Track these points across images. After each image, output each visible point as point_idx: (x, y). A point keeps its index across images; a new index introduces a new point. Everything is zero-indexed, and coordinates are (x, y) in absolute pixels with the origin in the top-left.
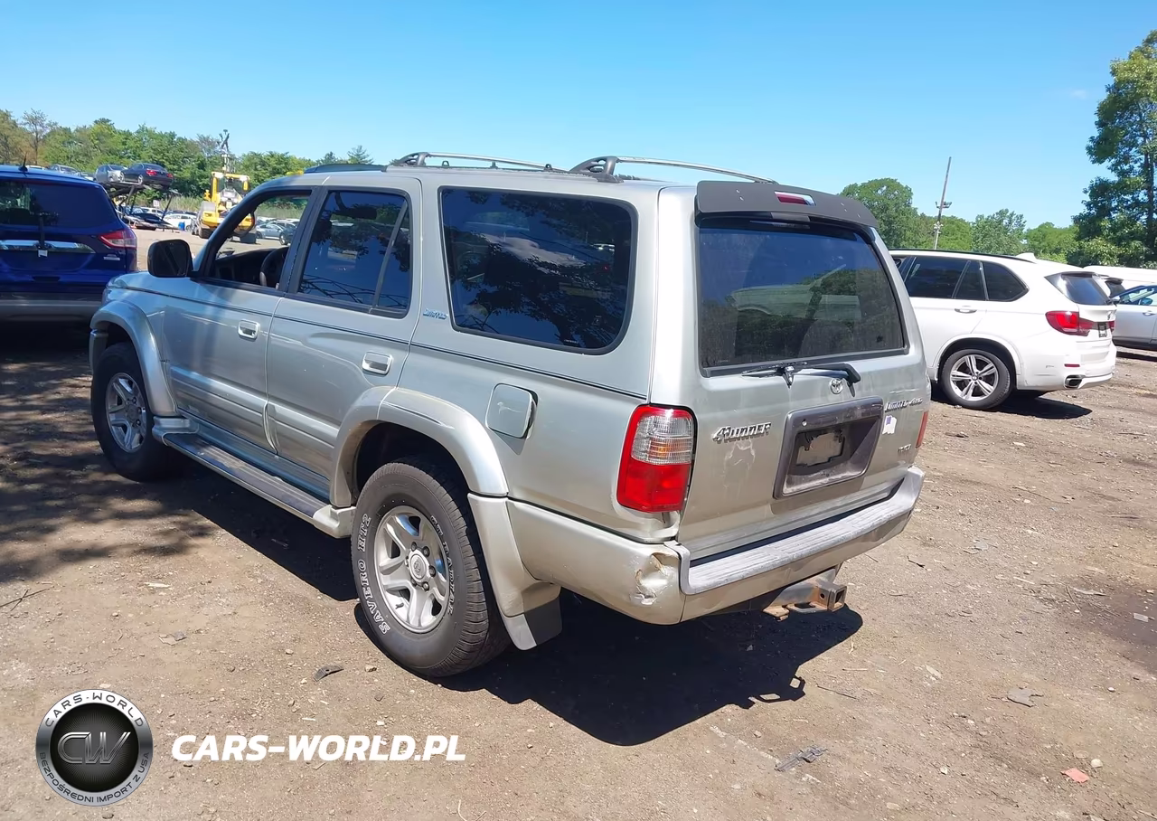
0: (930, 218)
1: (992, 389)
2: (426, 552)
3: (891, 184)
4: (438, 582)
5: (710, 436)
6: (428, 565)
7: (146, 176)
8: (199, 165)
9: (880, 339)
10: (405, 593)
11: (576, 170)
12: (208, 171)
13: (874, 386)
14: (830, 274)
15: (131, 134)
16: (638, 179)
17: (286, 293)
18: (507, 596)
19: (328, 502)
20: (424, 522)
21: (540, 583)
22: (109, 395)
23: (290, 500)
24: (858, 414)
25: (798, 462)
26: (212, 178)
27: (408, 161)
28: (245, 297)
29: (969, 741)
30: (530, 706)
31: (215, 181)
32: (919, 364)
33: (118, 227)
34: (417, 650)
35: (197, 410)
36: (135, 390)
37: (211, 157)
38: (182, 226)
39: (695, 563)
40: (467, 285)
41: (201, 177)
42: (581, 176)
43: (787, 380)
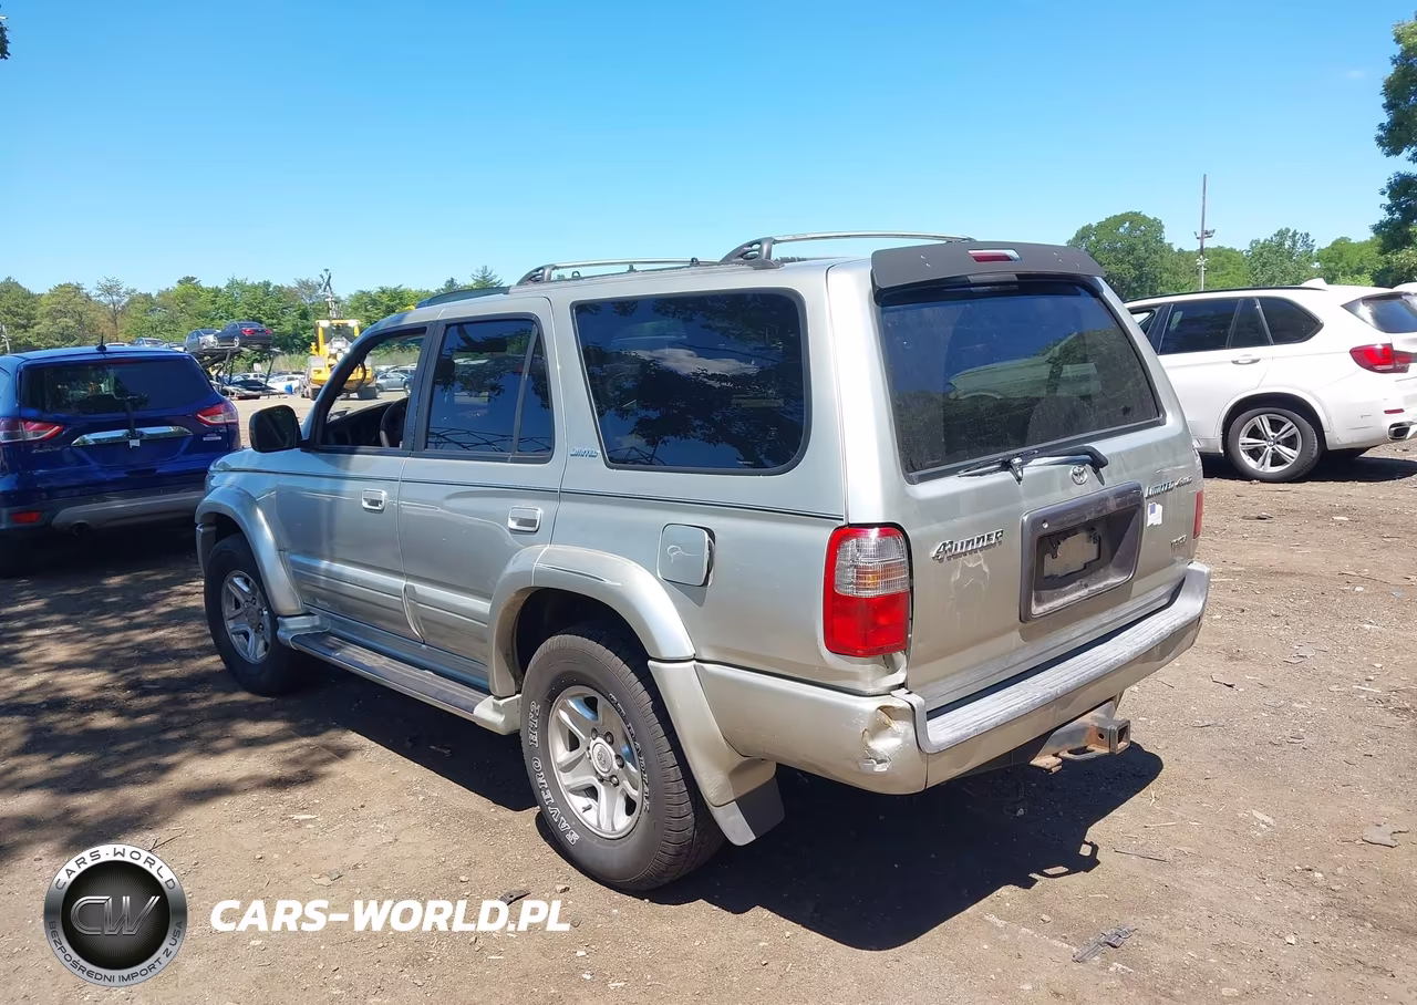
0: (1190, 253)
1: (1295, 454)
2: (609, 739)
3: (1134, 218)
4: (628, 772)
5: (928, 555)
6: (613, 754)
7: (242, 336)
8: (300, 315)
9: (1126, 411)
10: (591, 792)
11: (727, 260)
12: (312, 320)
13: (1127, 470)
14: (1071, 337)
15: (220, 290)
16: (805, 260)
17: (413, 451)
18: (712, 782)
19: (488, 692)
20: (602, 702)
21: (749, 762)
22: (224, 600)
23: (445, 696)
24: (1112, 506)
25: (1046, 574)
26: (316, 328)
27: (533, 278)
28: (364, 462)
29: (1319, 899)
30: (759, 914)
31: (320, 331)
32: (1180, 434)
33: (215, 401)
34: (614, 859)
35: (326, 603)
36: (253, 589)
37: (313, 304)
38: (290, 390)
39: (932, 714)
40: (623, 413)
41: (305, 328)
42: (734, 267)
43: (1015, 474)
